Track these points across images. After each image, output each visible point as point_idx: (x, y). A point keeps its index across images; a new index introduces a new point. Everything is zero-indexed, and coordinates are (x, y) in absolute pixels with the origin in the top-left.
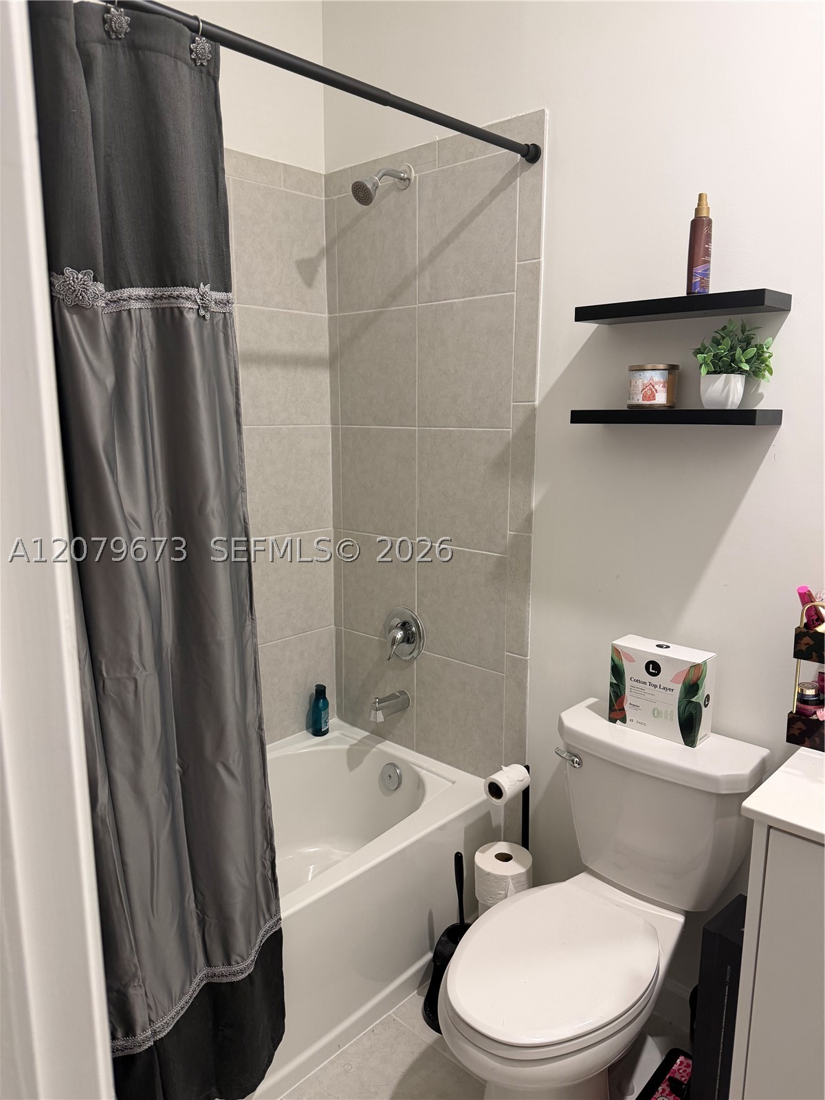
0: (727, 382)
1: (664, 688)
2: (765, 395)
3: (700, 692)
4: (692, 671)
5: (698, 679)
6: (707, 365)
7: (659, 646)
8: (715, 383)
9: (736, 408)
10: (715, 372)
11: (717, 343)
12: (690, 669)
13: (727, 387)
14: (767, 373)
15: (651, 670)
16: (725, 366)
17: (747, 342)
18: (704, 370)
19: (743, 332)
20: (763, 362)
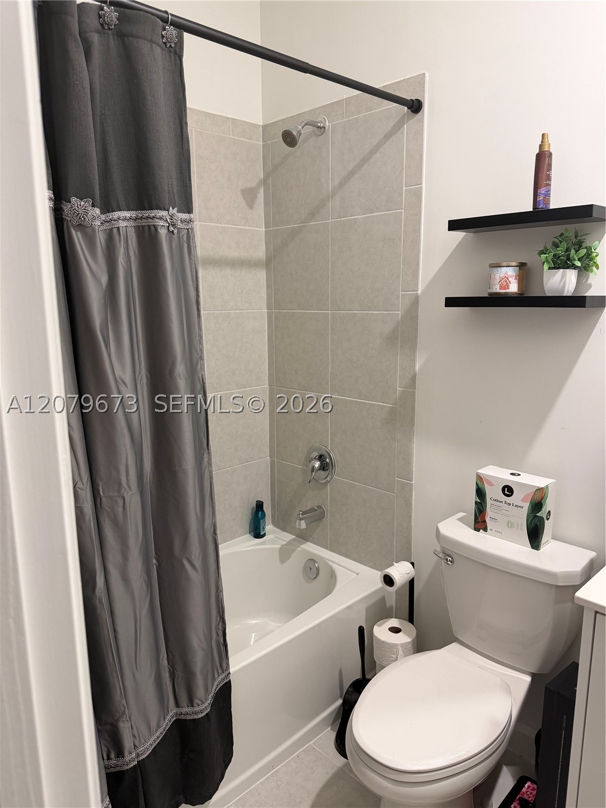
0: (564, 276)
1: (516, 506)
2: (593, 285)
3: (543, 509)
4: (538, 493)
5: (542, 499)
6: (548, 262)
7: (511, 474)
8: (554, 276)
9: (570, 294)
10: (555, 268)
11: (556, 246)
12: (535, 492)
13: (564, 279)
14: (594, 268)
15: (506, 492)
16: (561, 263)
17: (579, 245)
18: (546, 267)
19: (576, 237)
20: (591, 259)
